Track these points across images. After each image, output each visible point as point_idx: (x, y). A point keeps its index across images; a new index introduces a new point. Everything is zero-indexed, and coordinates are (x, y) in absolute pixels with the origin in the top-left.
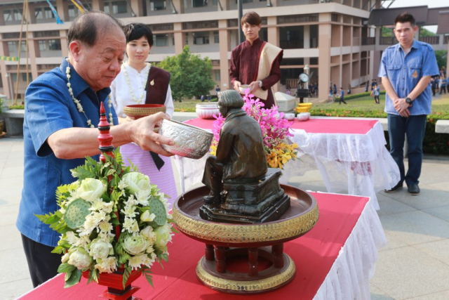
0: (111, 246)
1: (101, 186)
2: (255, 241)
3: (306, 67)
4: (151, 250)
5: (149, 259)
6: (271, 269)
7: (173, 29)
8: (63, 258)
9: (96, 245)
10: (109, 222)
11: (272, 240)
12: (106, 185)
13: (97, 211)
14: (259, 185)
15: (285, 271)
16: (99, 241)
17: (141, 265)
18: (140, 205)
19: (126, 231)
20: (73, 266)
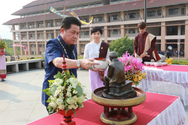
0: (63, 101)
1: (61, 81)
2: (117, 106)
3: (178, 43)
4: (76, 103)
5: (75, 107)
6: (127, 118)
7: (120, 27)
8: (49, 104)
9: (58, 100)
10: (63, 93)
11: (124, 106)
12: (63, 81)
13: (59, 89)
14: (122, 86)
15: (132, 119)
16: (59, 99)
17: (72, 108)
18: (73, 88)
19: (67, 96)
20: (52, 107)
